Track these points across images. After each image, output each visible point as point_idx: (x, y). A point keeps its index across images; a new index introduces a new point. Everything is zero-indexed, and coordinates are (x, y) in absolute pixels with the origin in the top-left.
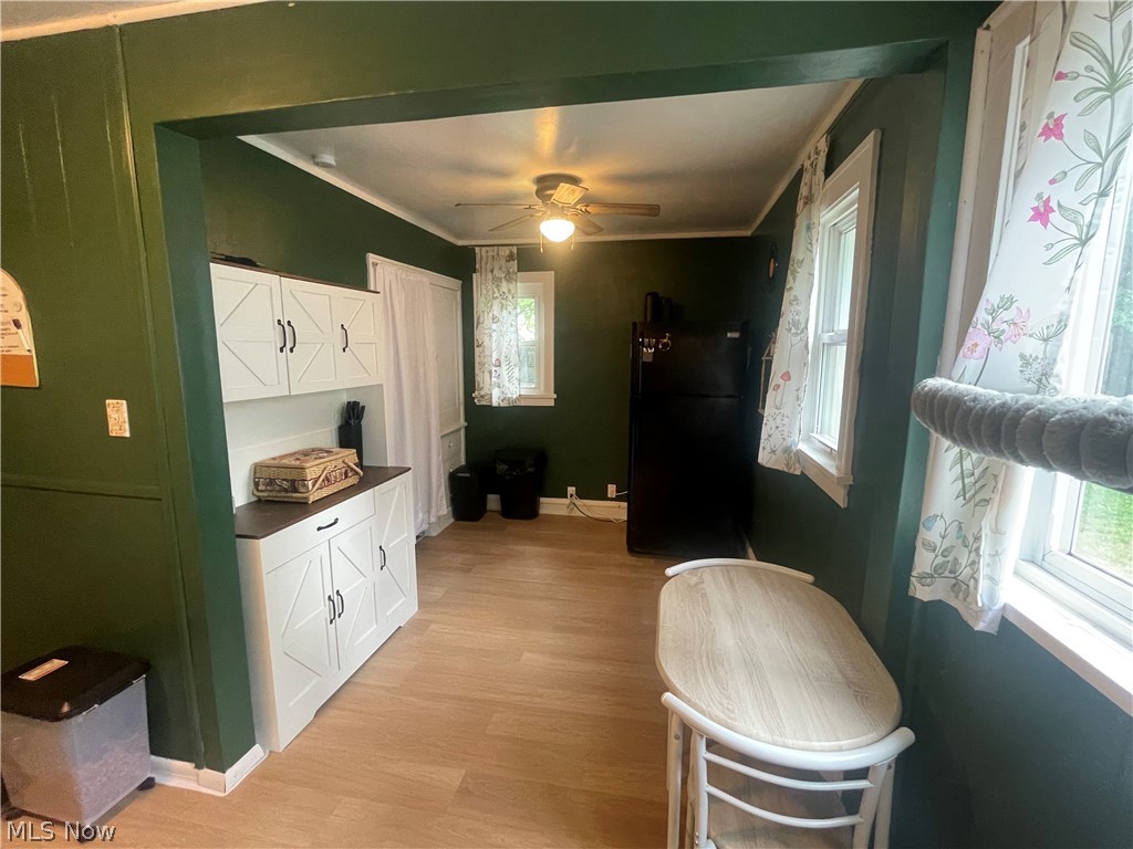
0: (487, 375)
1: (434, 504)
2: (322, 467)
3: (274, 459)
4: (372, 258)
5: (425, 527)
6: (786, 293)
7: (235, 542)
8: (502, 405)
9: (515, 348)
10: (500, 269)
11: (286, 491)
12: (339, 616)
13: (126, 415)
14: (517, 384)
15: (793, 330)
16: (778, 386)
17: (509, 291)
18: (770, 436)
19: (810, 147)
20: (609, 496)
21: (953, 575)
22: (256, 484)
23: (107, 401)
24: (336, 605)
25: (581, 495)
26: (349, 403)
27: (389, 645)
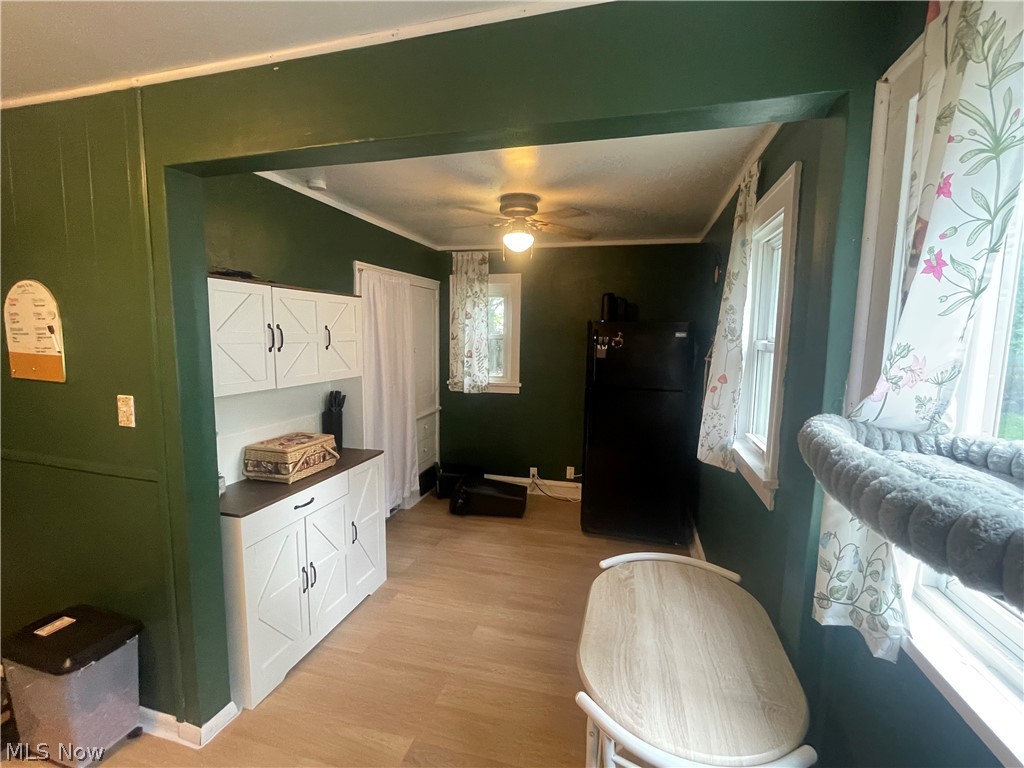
0: (460, 364)
1: (407, 481)
2: (303, 451)
3: (262, 443)
4: (358, 265)
5: (399, 501)
6: (722, 303)
7: (219, 520)
8: (472, 392)
9: (485, 341)
10: (474, 270)
11: (270, 472)
12: (312, 586)
13: (133, 409)
14: (486, 374)
15: (730, 337)
16: (714, 389)
17: (481, 290)
18: (708, 434)
19: (744, 172)
20: (568, 477)
21: (850, 602)
22: (246, 465)
23: (119, 396)
24: (309, 577)
25: (542, 475)
26: (332, 393)
27: (358, 612)
